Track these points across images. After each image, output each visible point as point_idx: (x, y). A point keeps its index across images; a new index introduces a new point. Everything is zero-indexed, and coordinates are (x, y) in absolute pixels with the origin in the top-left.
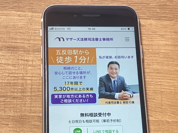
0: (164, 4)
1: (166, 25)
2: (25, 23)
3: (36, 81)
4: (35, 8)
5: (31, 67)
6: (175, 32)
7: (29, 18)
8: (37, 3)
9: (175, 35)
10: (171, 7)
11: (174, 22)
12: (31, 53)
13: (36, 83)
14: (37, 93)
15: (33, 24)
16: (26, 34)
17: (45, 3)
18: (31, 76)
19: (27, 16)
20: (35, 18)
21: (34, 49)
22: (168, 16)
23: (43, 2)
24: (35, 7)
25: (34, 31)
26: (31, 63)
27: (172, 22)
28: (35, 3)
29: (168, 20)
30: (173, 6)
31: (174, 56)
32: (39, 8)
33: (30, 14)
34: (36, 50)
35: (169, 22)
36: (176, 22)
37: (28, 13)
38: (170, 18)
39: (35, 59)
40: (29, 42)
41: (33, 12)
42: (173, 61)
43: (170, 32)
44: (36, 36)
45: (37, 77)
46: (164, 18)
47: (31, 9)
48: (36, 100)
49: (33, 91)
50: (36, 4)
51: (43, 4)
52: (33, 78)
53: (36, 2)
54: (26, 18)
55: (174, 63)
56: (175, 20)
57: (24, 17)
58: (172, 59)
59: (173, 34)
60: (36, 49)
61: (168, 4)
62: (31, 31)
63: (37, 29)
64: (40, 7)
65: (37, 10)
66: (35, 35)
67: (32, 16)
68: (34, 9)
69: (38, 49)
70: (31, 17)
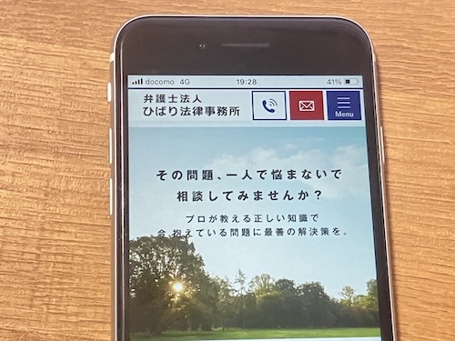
0: (395, 43)
1: (394, 104)
2: (6, 69)
3: (16, 233)
4: (36, 29)
5: (9, 192)
6: (416, 126)
7: (17, 54)
8: (43, 14)
9: (415, 135)
10: (413, 54)
11: (416, 96)
12: (12, 152)
13: (17, 237)
14: (17, 266)
15: (27, 71)
16: (5, 99)
17: (66, 16)
18: (6, 216)
19: (13, 47)
20: (33, 56)
21: (22, 141)
22: (403, 78)
23: (61, 13)
24: (39, 26)
25: (26, 93)
26: (10, 181)
27: (412, 96)
28: (38, 14)
29: (401, 91)
30: (420, 51)
31: (406, 192)
32: (47, 29)
33: (22, 43)
34: (27, 144)
35: (402, 95)
36: (423, 97)
37: (15, 40)
38: (408, 84)
39: (21, 171)
40: (10, 123)
41: (30, 39)
42: (402, 205)
43: (401, 123)
44: (32, 105)
45: (21, 220)
46: (391, 85)
47: (26, 29)
48: (12, 285)
49: (6, 259)
50: (41, 16)
51: (62, 19)
52: (10, 223)
53: (40, 12)
54: (10, 55)
55: (404, 212)
56: (419, 92)
57: (5, 51)
58: (401, 200)
59: (410, 130)
60: (28, 142)
61: (405, 45)
62: (18, 92)
63: (37, 88)
64: (52, 26)
65: (41, 34)
66: (29, 102)
67: (26, 50)
68: (33, 31)
69: (32, 145)
70: (25, 53)
